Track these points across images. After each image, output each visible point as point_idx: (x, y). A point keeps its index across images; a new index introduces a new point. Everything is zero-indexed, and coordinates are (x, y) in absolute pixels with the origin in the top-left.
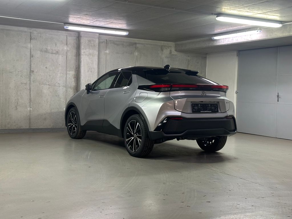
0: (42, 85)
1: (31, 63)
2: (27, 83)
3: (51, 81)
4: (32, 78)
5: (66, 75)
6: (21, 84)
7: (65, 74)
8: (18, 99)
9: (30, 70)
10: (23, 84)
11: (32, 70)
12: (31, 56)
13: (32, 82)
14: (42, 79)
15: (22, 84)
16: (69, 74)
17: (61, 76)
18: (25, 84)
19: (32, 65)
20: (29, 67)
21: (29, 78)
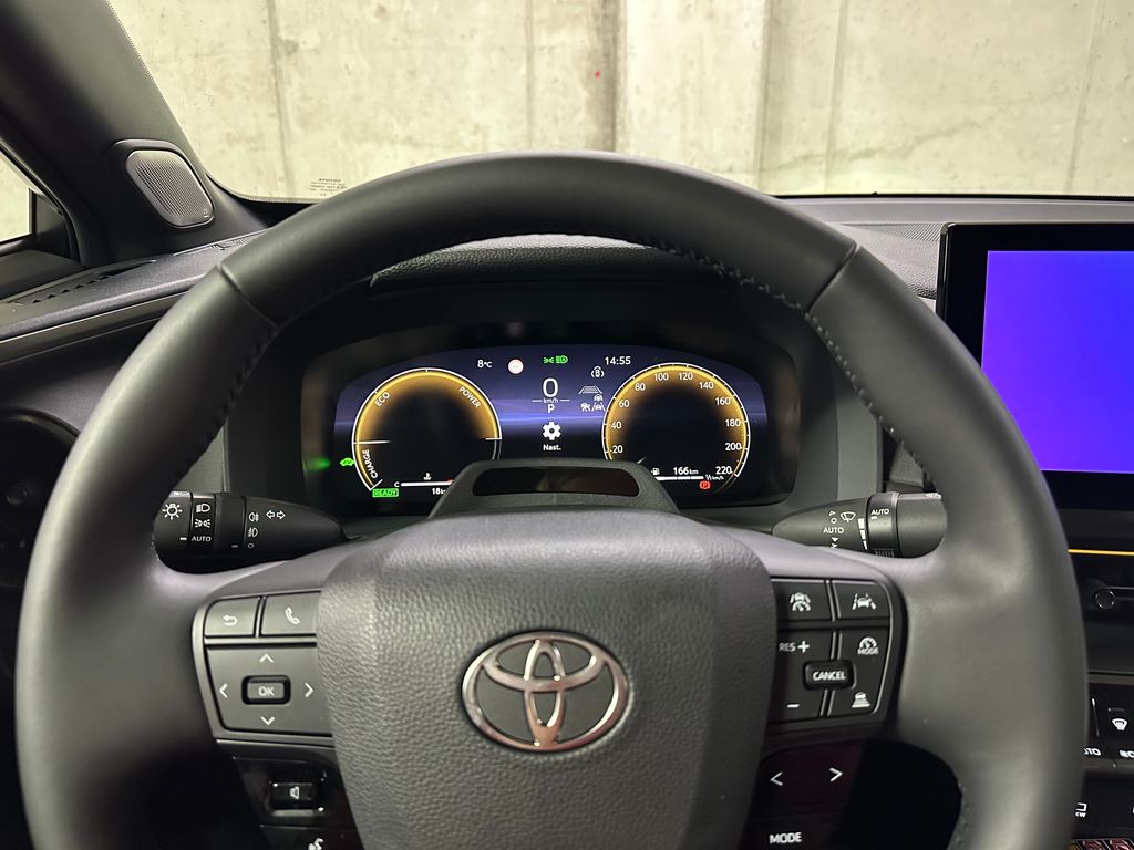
0: (369, 147)
2: (261, 135)
3: (425, 114)
4: (291, 94)
5: (530, 60)
7: (524, 56)
9: (275, 38)
10: (239, 140)
11: (283, 34)
13: (296, 130)
14: (357, 98)
16: (551, 49)
17: (493, 71)
18: (250, 140)
20: (265, 14)
21: (275, 98)
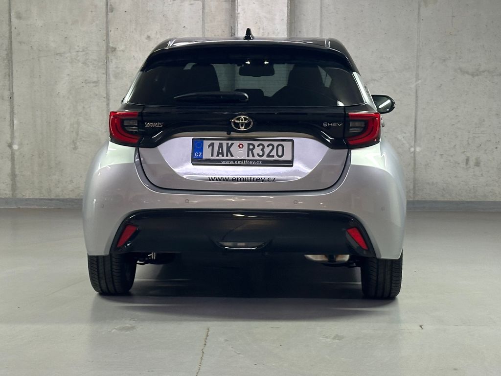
1: (110, 27)
2: (99, 81)
4: (112, 66)
6: (84, 84)
8: (78, 123)
9: (108, 46)
10: (90, 82)
11: (111, 45)
12: (110, 9)
13: (112, 79)
15: (86, 84)
18: (94, 82)
19: (111, 34)
20: (105, 38)
21: (105, 67)
